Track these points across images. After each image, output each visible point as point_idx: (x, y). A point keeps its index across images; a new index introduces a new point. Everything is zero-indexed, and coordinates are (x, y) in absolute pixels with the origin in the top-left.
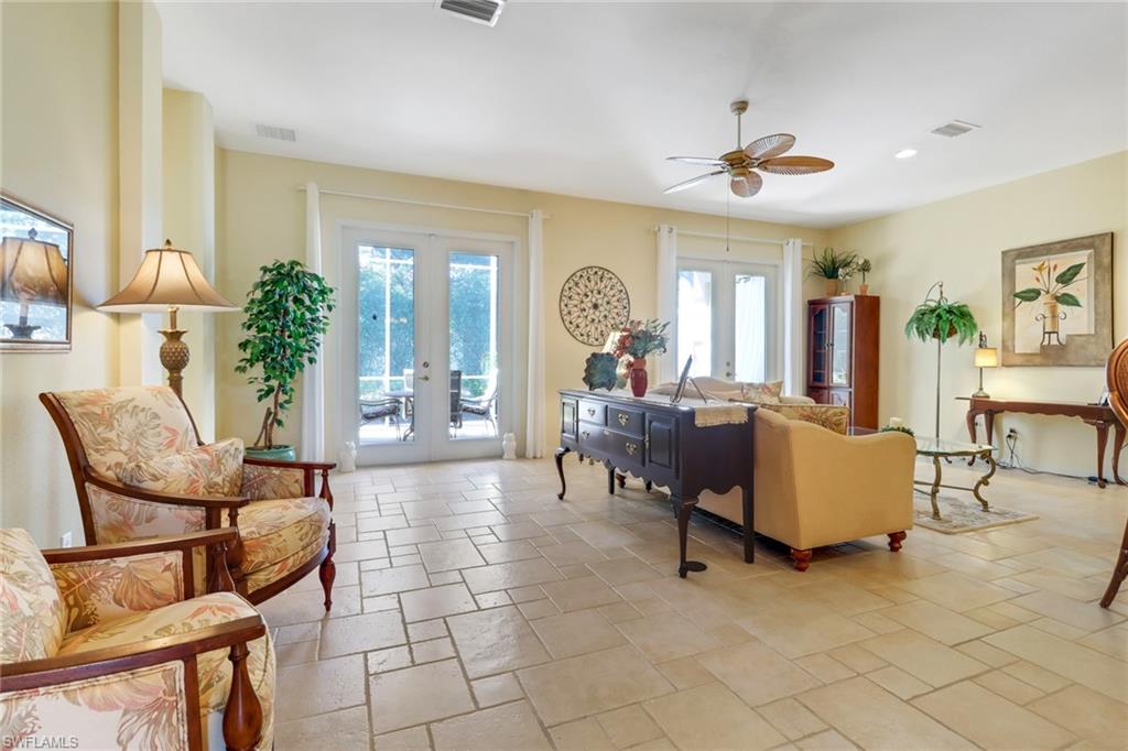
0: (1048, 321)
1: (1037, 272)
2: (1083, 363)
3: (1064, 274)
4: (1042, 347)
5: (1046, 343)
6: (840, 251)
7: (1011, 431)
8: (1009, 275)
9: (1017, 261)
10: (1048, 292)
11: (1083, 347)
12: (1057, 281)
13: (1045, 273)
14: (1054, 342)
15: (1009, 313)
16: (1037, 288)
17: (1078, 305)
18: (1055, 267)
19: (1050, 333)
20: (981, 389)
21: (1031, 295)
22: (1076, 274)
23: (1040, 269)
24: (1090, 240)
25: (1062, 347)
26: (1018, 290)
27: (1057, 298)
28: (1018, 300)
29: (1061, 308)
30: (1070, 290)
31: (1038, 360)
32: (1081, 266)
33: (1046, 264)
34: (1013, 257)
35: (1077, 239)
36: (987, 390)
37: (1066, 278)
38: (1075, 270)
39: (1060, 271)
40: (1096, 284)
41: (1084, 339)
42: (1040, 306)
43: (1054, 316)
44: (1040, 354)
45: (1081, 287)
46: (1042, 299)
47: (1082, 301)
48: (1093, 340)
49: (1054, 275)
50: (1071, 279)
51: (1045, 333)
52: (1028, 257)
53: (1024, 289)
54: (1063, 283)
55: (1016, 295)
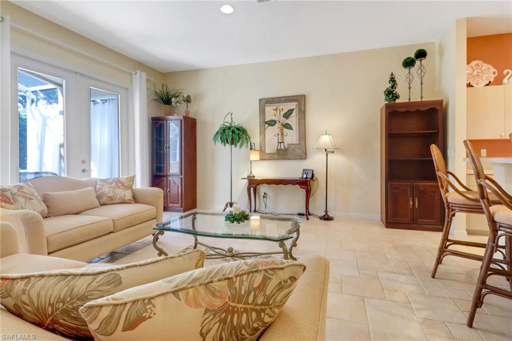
0: (280, 136)
1: (275, 111)
2: (294, 158)
3: (286, 113)
4: (277, 150)
5: (279, 148)
6: (172, 88)
7: (265, 194)
8: (262, 112)
9: (266, 105)
10: (279, 122)
11: (294, 150)
12: (283, 116)
13: (278, 112)
14: (282, 148)
15: (263, 132)
16: (275, 119)
17: (292, 129)
18: (282, 110)
19: (280, 143)
20: (251, 173)
21: (272, 123)
22: (291, 114)
23: (276, 110)
24: (296, 98)
25: (286, 150)
26: (266, 120)
27: (283, 125)
28: (267, 125)
29: (285, 130)
30: (289, 121)
31: (276, 156)
32: (293, 110)
33: (279, 108)
34: (265, 102)
35: (291, 96)
36: (253, 173)
37: (287, 115)
38: (291, 111)
39: (285, 111)
40: (299, 119)
41: (294, 146)
42: (276, 129)
43: (282, 134)
44: (277, 154)
45: (293, 120)
46: (277, 125)
47: (294, 127)
48: (298, 146)
49: (283, 113)
50: (289, 116)
51: (278, 143)
52: (271, 103)
53: (269, 120)
54: (286, 118)
55: (266, 123)
